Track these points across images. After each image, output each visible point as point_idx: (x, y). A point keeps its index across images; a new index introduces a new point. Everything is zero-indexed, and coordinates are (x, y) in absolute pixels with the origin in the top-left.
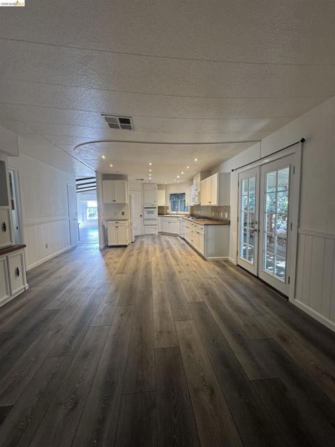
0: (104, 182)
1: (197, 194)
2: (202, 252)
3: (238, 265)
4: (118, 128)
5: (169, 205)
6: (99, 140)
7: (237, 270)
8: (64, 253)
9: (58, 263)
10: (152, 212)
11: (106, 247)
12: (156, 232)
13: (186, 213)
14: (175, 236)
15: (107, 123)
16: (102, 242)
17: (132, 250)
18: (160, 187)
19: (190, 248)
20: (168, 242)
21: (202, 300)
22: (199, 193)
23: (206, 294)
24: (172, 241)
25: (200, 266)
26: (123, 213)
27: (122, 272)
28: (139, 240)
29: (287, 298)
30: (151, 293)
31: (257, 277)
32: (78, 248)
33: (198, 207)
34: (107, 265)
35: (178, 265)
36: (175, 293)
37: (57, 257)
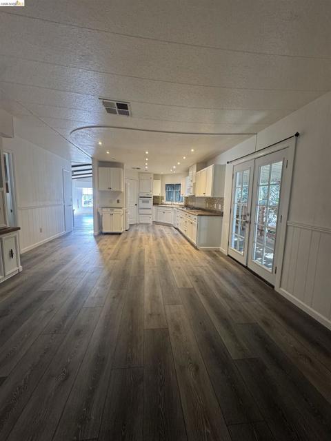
0: (100, 168)
1: (192, 185)
2: (194, 242)
3: (229, 256)
4: (116, 113)
5: (164, 195)
6: (96, 125)
7: (228, 260)
8: (58, 238)
9: (52, 247)
10: (147, 202)
11: (101, 234)
12: (150, 222)
13: (180, 204)
14: (169, 225)
15: (104, 108)
16: (97, 229)
17: (126, 238)
18: (156, 177)
19: (182, 238)
20: (161, 231)
21: (192, 287)
22: (195, 184)
23: (196, 281)
24: (166, 230)
25: (192, 255)
26: (118, 201)
27: (115, 258)
28: (134, 229)
29: (273, 287)
30: (143, 278)
31: (246, 267)
32: (73, 234)
33: (193, 198)
34: (101, 251)
35: (171, 253)
36: (166, 280)
37: (51, 242)
